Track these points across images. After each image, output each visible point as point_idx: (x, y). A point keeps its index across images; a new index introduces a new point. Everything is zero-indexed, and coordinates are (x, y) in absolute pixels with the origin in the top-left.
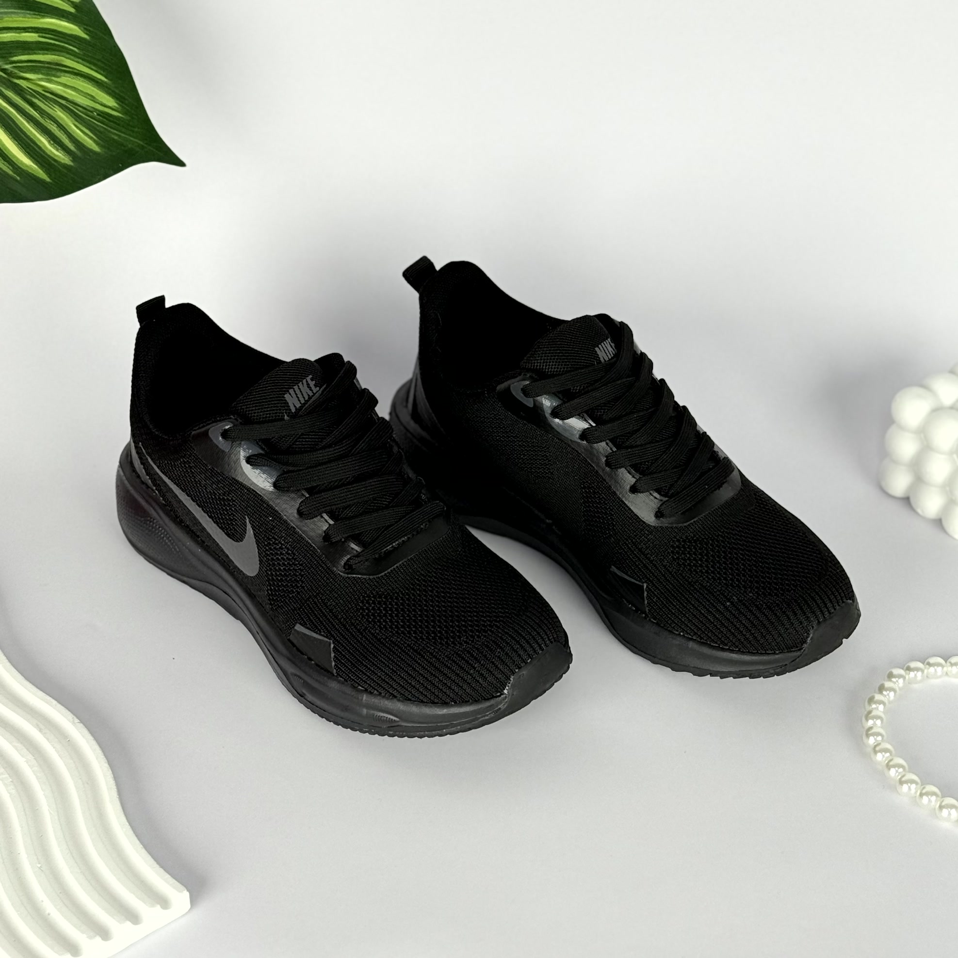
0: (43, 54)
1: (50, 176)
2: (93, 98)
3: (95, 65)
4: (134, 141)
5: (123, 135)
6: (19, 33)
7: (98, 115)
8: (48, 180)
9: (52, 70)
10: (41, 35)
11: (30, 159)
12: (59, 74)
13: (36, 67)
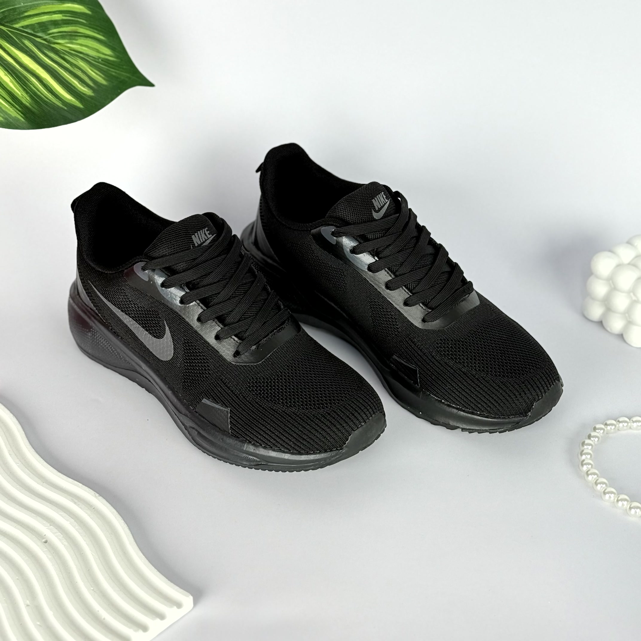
0: (67, 27)
1: (82, 104)
2: (98, 51)
3: (96, 29)
4: (124, 75)
5: (117, 72)
6: (51, 15)
7: (102, 60)
8: (81, 106)
9: (72, 36)
10: (63, 15)
11: (70, 95)
12: (77, 38)
13: (64, 35)
